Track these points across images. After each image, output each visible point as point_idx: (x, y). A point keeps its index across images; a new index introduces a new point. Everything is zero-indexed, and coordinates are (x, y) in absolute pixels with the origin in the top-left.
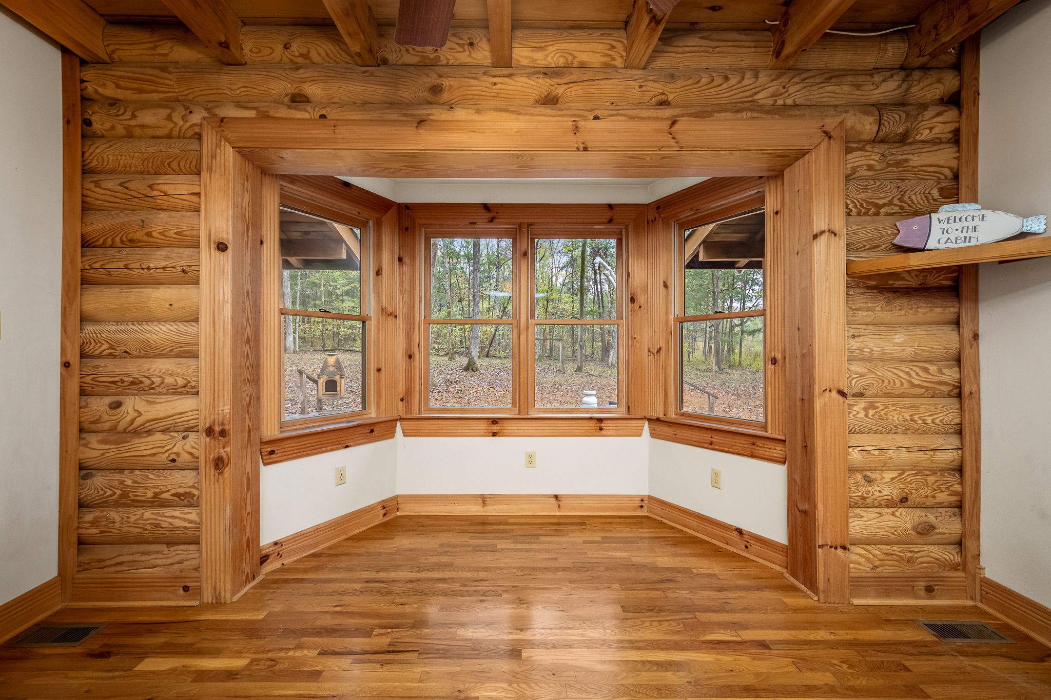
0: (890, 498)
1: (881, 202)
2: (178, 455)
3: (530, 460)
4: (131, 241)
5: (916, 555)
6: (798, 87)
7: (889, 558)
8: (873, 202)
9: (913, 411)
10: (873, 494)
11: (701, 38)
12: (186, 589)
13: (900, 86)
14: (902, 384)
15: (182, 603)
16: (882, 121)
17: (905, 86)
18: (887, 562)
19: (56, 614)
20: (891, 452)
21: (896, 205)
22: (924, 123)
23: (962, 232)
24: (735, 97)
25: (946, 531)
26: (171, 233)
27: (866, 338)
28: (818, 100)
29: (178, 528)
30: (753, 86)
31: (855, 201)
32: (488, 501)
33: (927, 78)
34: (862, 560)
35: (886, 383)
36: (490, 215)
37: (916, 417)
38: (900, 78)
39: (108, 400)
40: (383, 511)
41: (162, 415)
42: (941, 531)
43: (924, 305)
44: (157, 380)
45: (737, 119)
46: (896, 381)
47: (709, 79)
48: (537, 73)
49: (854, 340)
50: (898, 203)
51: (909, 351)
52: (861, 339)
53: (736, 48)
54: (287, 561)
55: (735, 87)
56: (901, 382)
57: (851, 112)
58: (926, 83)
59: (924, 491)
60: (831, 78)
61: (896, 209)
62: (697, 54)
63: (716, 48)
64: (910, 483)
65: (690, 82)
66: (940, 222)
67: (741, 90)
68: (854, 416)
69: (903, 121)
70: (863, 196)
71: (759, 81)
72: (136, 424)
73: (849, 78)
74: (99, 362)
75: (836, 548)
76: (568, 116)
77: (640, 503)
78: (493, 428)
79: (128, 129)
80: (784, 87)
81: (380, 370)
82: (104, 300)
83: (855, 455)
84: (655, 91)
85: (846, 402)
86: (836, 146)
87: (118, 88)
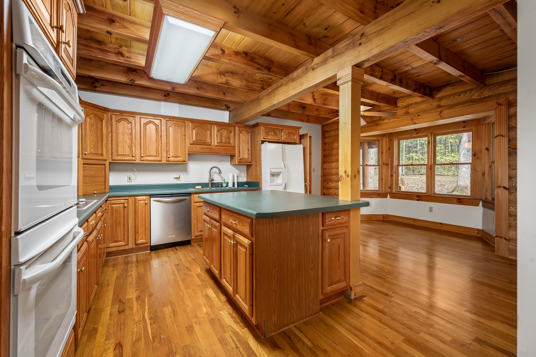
3: (431, 210)
4: (330, 155)
6: (488, 91)
26: (335, 153)
28: (498, 92)
30: (470, 95)
32: (415, 221)
36: (417, 132)
39: (327, 182)
40: (383, 217)
44: (333, 179)
45: (464, 106)
47: (453, 97)
48: (403, 108)
55: (463, 97)
60: (502, 85)
65: (447, 99)
67: (465, 97)
71: (472, 93)
72: (331, 186)
73: (511, 83)
74: (326, 176)
75: (502, 238)
76: (411, 116)
77: (477, 232)
78: (417, 198)
79: (330, 135)
80: (482, 93)
81: (382, 179)
82: (326, 166)
83: (513, 209)
84: (436, 104)
85: (508, 191)
86: (504, 108)
87: (328, 128)
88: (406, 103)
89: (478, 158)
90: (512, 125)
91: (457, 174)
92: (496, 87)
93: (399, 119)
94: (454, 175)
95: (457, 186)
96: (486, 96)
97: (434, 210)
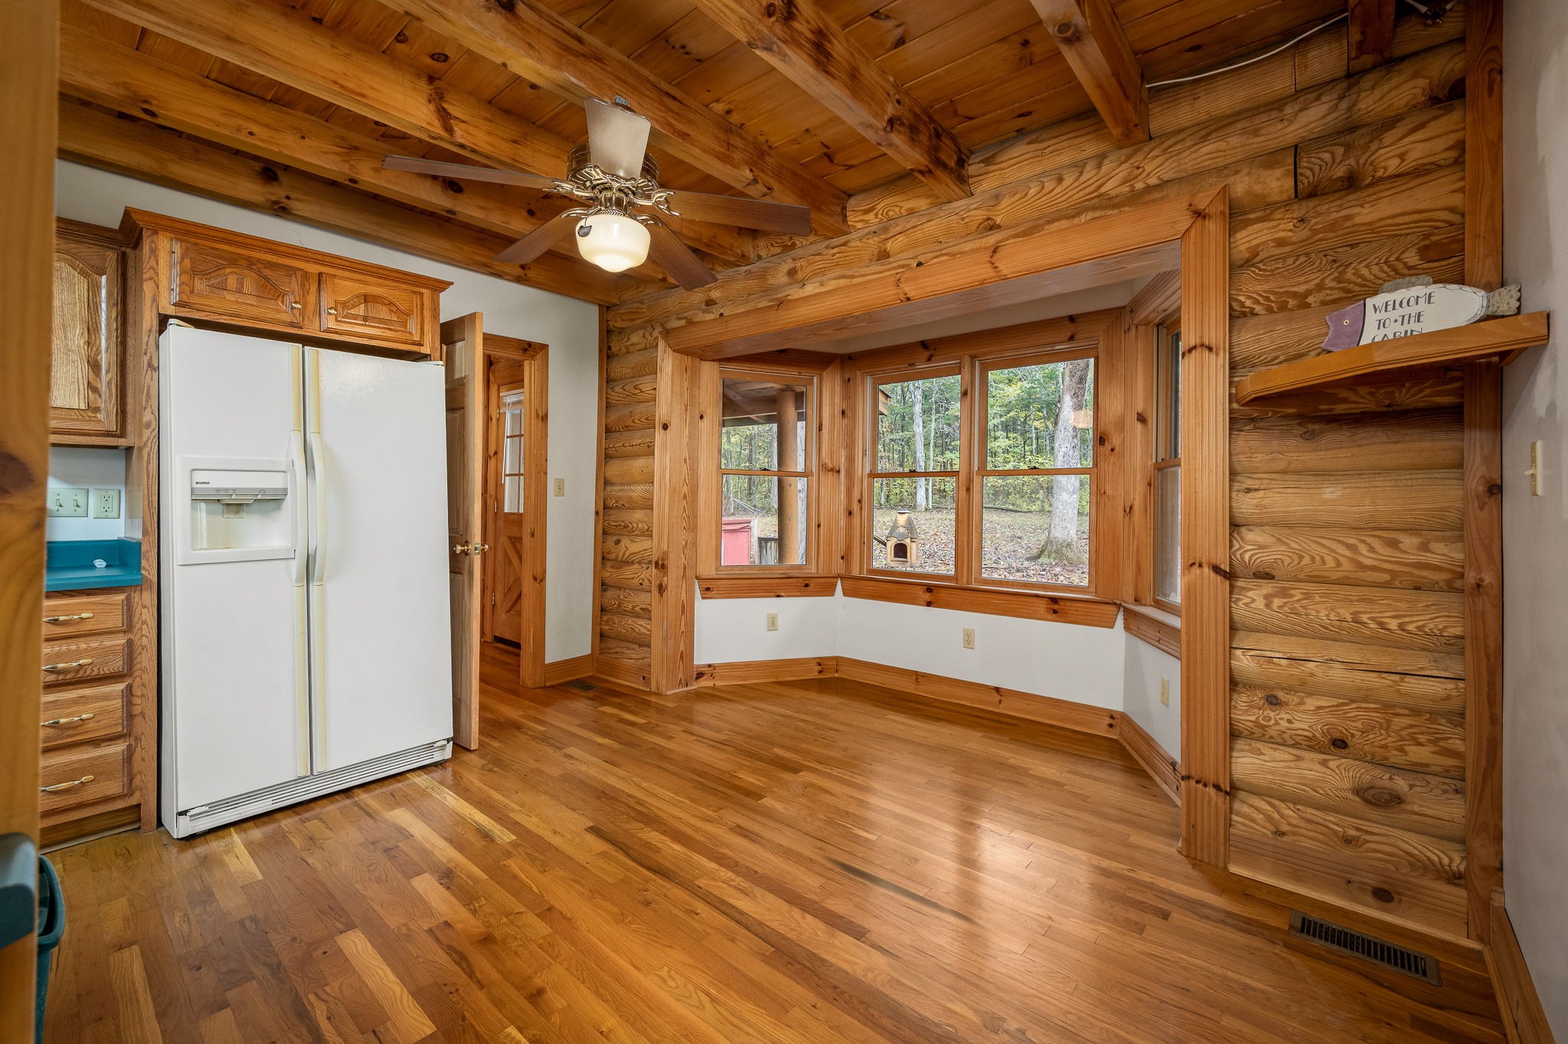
0: (1310, 735)
1: (1301, 289)
2: (643, 580)
3: (969, 639)
4: (626, 426)
5: (1367, 837)
6: (1158, 161)
7: (1310, 827)
8: (1287, 292)
9: (1361, 607)
10: (1277, 723)
11: (1029, 143)
12: (644, 678)
13: (1335, 108)
14: (1339, 564)
15: (641, 688)
16: (1299, 171)
17: (1344, 104)
18: (1304, 832)
19: (587, 677)
20: (1311, 665)
21: (1331, 288)
22: (1382, 151)
23: (1402, 324)
24: (1074, 198)
25: (1430, 812)
26: (642, 419)
27: (1269, 494)
28: (1195, 167)
29: (642, 634)
30: (1095, 179)
31: (1255, 296)
32: (921, 679)
33: (1390, 79)
34: (1259, 817)
35: (1306, 560)
36: (927, 354)
37: (1364, 618)
38: (1335, 96)
39: (615, 538)
40: (819, 668)
41: (637, 551)
42: (1416, 808)
43: (1385, 439)
44: (635, 525)
45: (1076, 226)
46: (1327, 558)
47: (1038, 189)
48: (868, 234)
49: (1249, 495)
50: (1334, 284)
51: (1356, 513)
52: (1261, 494)
53: (1072, 140)
54: (719, 684)
55: (1071, 187)
56: (1337, 560)
57: (1245, 171)
58: (1386, 88)
59: (1378, 738)
60: (1209, 134)
61: (1336, 295)
62: (1025, 163)
63: (1046, 149)
64: (1353, 719)
65: (1017, 197)
66: (1376, 311)
67: (1079, 188)
68: (1246, 604)
69: (1338, 160)
70: (1266, 287)
71: (1104, 169)
72: (626, 556)
73: (1240, 125)
74: (612, 512)
75: (1205, 785)
76: (895, 268)
77: (1109, 721)
78: (927, 597)
79: (627, 348)
80: (1138, 168)
81: (819, 526)
82: (614, 469)
83: (1245, 661)
84: (980, 219)
85: (1228, 583)
86: (1213, 227)
87: (622, 320)
88: (876, 215)
89: (1112, 450)
90: (1242, 304)
91: (1050, 509)
92: (1189, 143)
93: (855, 281)
94: (1042, 511)
95: (1049, 541)
96: (1153, 181)
97: (978, 640)
